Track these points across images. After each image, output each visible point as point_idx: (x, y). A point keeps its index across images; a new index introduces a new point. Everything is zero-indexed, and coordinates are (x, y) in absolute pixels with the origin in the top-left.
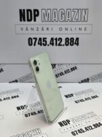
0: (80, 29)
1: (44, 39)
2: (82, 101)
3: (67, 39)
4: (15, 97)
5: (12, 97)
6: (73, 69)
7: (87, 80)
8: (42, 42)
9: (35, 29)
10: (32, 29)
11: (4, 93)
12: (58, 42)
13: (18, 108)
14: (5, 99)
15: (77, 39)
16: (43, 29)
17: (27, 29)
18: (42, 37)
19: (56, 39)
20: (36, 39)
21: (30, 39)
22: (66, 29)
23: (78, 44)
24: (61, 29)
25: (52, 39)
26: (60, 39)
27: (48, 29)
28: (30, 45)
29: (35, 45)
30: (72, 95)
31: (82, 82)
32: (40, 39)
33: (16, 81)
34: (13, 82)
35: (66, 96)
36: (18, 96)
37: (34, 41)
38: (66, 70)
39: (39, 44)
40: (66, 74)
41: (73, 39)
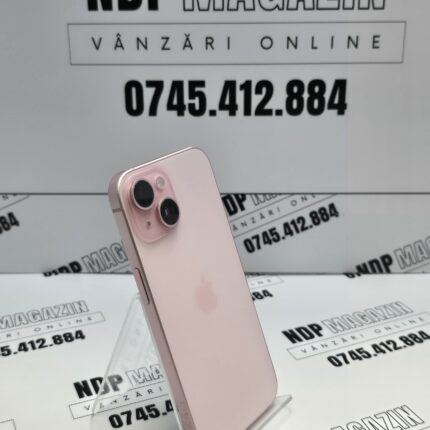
0: (353, 42)
1: (193, 84)
2: (358, 355)
3: (294, 87)
4: (68, 338)
5: (57, 340)
6: (321, 216)
7: (381, 265)
8: (186, 98)
9: (155, 43)
10: (142, 44)
11: (20, 319)
12: (256, 100)
13: (82, 389)
14: (23, 347)
15: (340, 85)
16: (188, 44)
17: (119, 45)
18: (186, 76)
19: (246, 86)
20: (158, 85)
21: (132, 86)
22: (292, 42)
23: (341, 108)
24: (266, 43)
25: (229, 86)
26: (266, 86)
27: (209, 42)
28: (134, 111)
29: (153, 111)
30: (316, 329)
31: (362, 270)
32: (177, 86)
33: (75, 268)
34: (63, 270)
35: (292, 336)
36: (80, 335)
37: (148, 94)
38: (289, 222)
39: (170, 107)
40: (288, 237)
41: (321, 84)
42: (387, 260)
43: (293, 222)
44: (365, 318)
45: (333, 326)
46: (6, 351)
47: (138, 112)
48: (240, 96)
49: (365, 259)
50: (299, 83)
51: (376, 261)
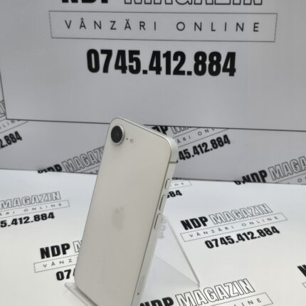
0: (240, 27)
1: (132, 53)
2: (226, 241)
3: (200, 57)
4: (44, 217)
5: (37, 218)
6: (219, 143)
7: (260, 177)
8: (127, 62)
10: (98, 25)
12: (174, 64)
13: (44, 253)
14: (14, 222)
15: (231, 56)
16: (128, 26)
17: (83, 25)
18: (127, 47)
19: (167, 55)
20: (108, 53)
21: (92, 53)
22: (198, 27)
23: (232, 71)
24: (180, 26)
25: (156, 55)
26: (181, 56)
27: (142, 25)
28: (93, 69)
29: (106, 70)
30: (204, 221)
31: (246, 179)
32: (121, 53)
33: (58, 168)
34: (50, 169)
35: (186, 225)
36: (52, 216)
37: (102, 58)
38: (197, 146)
39: (117, 67)
40: (196, 156)
41: (218, 55)
42: (263, 174)
43: (199, 146)
44: (239, 214)
45: (216, 219)
46: (4, 224)
47: (96, 70)
48: (163, 61)
49: (249, 173)
50: (203, 54)
51: (256, 174)
